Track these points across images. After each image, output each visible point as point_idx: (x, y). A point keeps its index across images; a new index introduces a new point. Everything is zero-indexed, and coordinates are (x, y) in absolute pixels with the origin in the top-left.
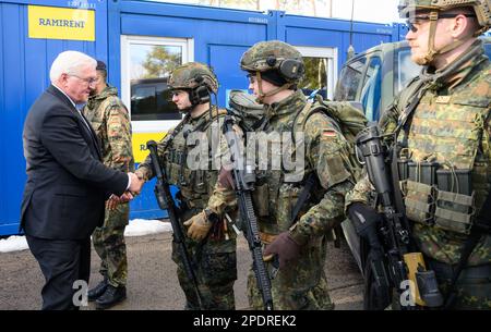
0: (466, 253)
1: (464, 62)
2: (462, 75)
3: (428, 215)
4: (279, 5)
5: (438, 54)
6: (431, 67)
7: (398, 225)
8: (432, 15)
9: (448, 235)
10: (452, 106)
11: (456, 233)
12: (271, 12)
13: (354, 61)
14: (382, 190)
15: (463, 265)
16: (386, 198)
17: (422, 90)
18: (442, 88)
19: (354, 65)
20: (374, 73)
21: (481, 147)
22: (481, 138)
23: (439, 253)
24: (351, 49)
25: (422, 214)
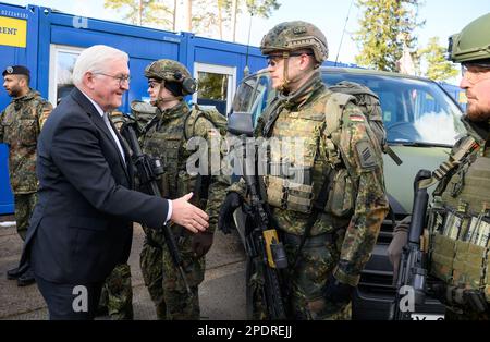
0: (309, 227)
1: (307, 88)
2: (307, 97)
3: (283, 201)
4: (191, 28)
5: (291, 82)
6: (286, 91)
7: (261, 209)
8: (285, 54)
9: (297, 215)
10: (300, 120)
11: (302, 213)
12: (183, 33)
13: (248, 79)
14: (251, 183)
15: (307, 235)
16: (253, 189)
17: (280, 107)
18: (293, 107)
19: (249, 82)
20: (263, 89)
21: (318, 150)
22: (318, 144)
23: (291, 229)
24: (247, 69)
25: (279, 200)
